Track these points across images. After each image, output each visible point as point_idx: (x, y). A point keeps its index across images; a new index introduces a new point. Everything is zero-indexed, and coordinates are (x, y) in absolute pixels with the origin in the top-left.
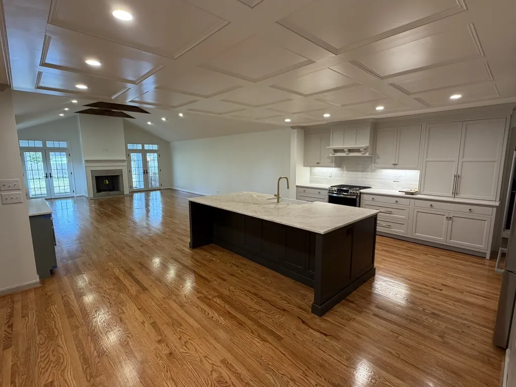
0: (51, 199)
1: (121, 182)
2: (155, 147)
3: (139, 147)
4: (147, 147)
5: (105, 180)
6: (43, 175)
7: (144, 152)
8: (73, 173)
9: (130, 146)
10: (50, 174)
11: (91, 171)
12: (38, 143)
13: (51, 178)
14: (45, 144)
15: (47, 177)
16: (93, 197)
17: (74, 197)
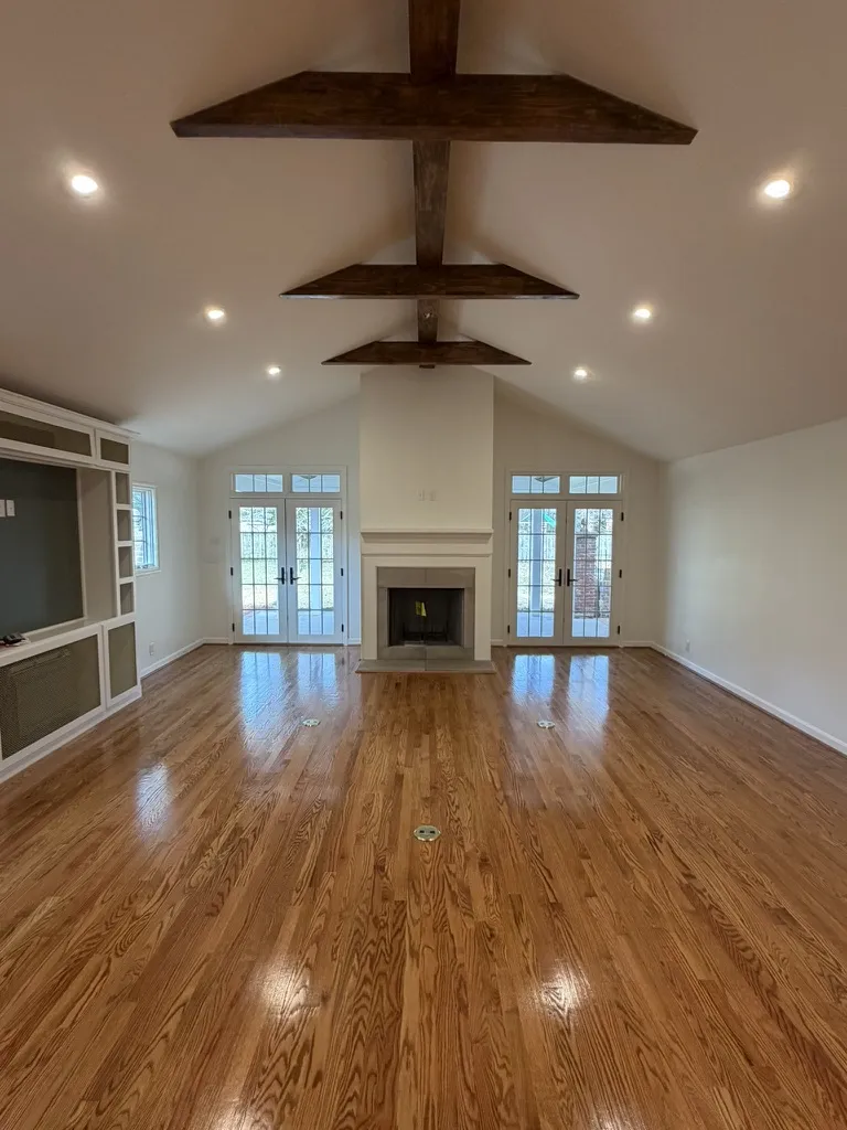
0: (287, 645)
1: (466, 610)
2: (609, 485)
3: (552, 486)
4: (577, 485)
5: (417, 604)
6: (274, 574)
7: (566, 504)
8: (345, 573)
9: (521, 485)
10: (292, 573)
11: (378, 569)
12: (274, 483)
13: (292, 583)
14: (288, 483)
15: (283, 579)
16: (375, 658)
17: (342, 645)
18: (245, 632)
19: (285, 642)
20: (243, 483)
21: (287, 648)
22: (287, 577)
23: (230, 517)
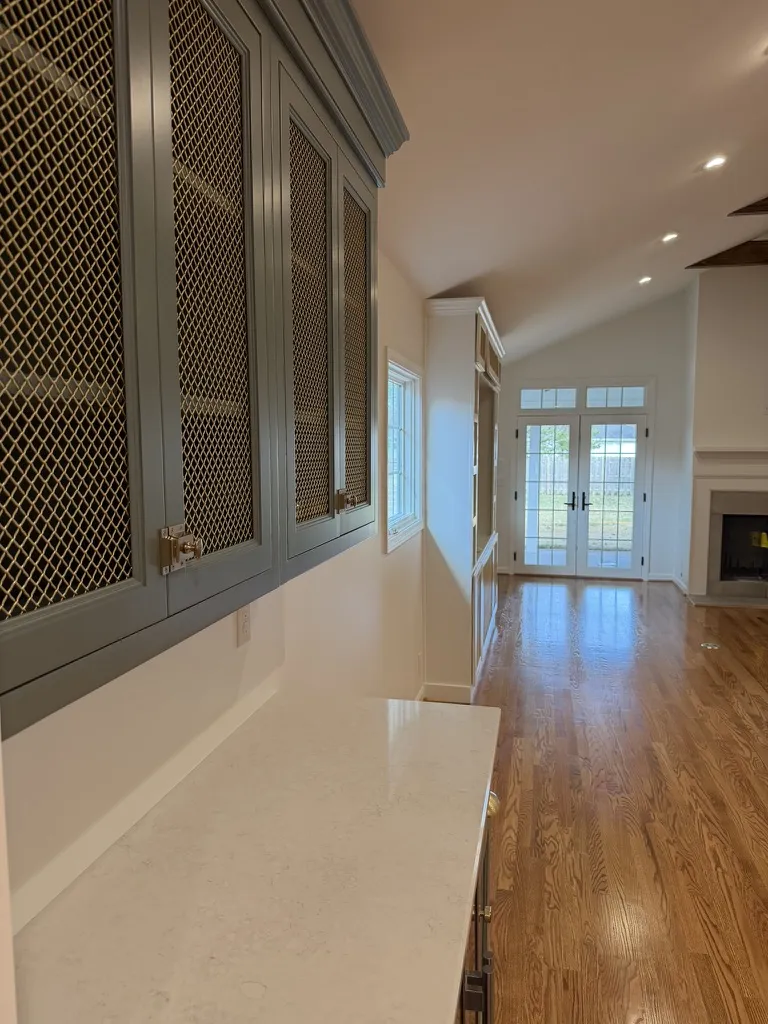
0: (575, 577)
5: (753, 534)
6: (563, 499)
8: (649, 498)
10: (583, 498)
11: (714, 494)
12: (566, 398)
13: (583, 509)
14: (582, 398)
15: (573, 505)
16: (704, 593)
17: (640, 580)
18: (527, 562)
19: (573, 574)
20: (530, 399)
21: (576, 581)
22: (578, 502)
23: (517, 436)
